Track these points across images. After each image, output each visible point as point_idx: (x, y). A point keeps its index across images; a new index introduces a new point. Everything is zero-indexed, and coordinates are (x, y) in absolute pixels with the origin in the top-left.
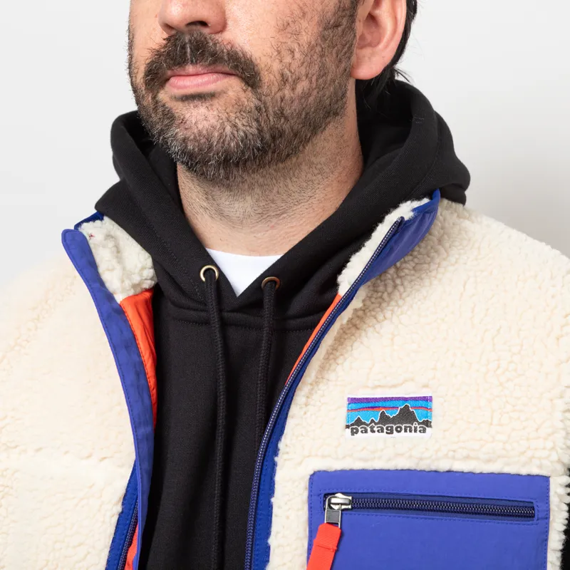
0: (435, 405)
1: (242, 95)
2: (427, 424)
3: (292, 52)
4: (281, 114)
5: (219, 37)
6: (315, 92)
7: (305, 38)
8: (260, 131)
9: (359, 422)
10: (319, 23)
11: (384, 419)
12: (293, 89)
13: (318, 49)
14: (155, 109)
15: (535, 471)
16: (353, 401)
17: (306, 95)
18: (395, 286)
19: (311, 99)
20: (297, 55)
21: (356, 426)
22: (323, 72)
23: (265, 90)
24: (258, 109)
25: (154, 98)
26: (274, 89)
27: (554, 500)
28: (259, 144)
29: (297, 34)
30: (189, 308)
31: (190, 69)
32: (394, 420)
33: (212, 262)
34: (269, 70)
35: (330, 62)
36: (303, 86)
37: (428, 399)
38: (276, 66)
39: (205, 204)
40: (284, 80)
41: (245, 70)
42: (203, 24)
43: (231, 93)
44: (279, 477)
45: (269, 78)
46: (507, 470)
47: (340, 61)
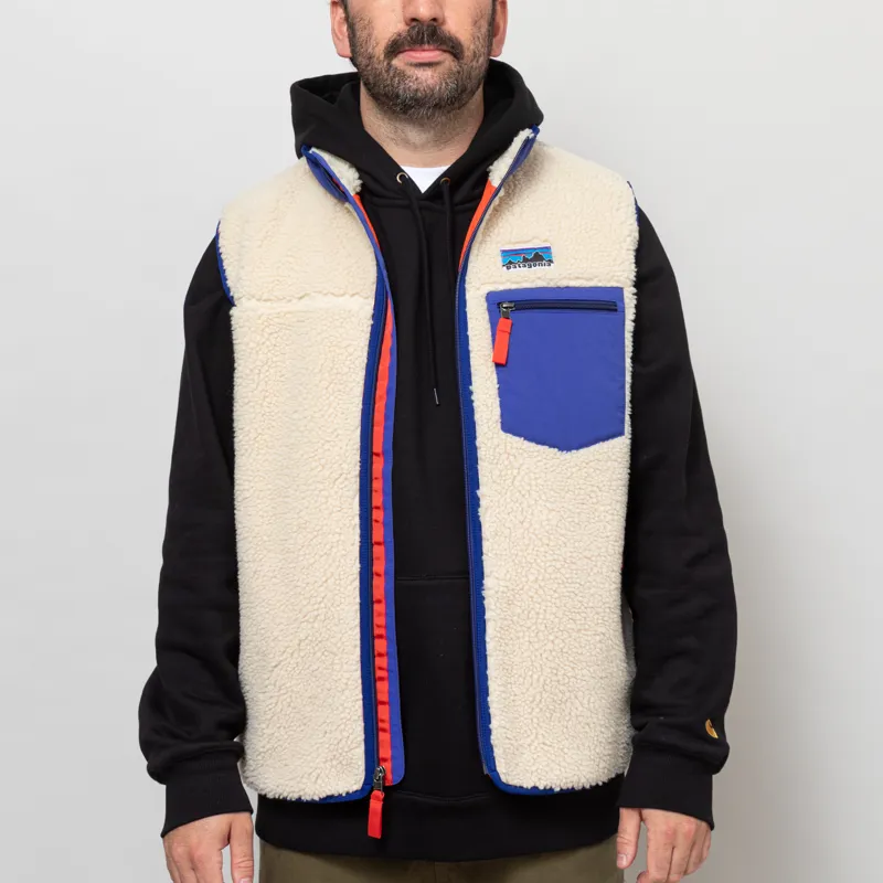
0: (552, 250)
1: (452, 64)
2: (551, 261)
5: (441, 28)
8: (458, 86)
9: (510, 263)
11: (525, 260)
14: (388, 71)
15: (615, 284)
16: (504, 251)
18: (515, 186)
21: (509, 265)
23: (464, 61)
24: (459, 72)
25: (388, 64)
26: (469, 61)
27: (626, 301)
30: (394, 199)
31: (426, 47)
32: (531, 260)
33: (403, 171)
34: (468, 49)
37: (548, 248)
39: (392, 136)
40: (474, 55)
42: (436, 20)
43: (446, 63)
44: (468, 297)
45: (467, 54)
46: (600, 285)
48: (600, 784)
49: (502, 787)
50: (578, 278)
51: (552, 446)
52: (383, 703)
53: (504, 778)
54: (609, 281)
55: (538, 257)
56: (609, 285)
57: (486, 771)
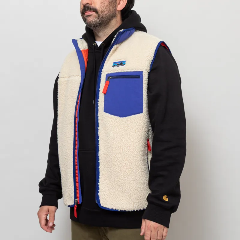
1: (96, 14)
2: (124, 65)
3: (103, 7)
4: (102, 17)
5: (91, 6)
6: (108, 14)
7: (105, 5)
8: (99, 21)
10: (108, 2)
11: (118, 65)
12: (104, 13)
13: (108, 6)
16: (114, 63)
17: (106, 14)
19: (108, 15)
20: (104, 7)
21: (114, 66)
22: (110, 10)
23: (99, 13)
24: (98, 17)
26: (101, 13)
27: (144, 75)
28: (99, 23)
29: (104, 4)
32: (119, 65)
34: (99, 10)
35: (111, 8)
36: (106, 12)
37: (125, 61)
38: (101, 9)
40: (102, 12)
41: (95, 11)
42: (88, 4)
43: (94, 15)
44: (102, 75)
45: (100, 12)
47: (114, 8)
48: (135, 210)
49: (101, 208)
50: (130, 69)
51: (117, 116)
52: (77, 182)
53: (102, 205)
54: (138, 70)
55: (121, 64)
56: (138, 71)
57: (96, 202)
